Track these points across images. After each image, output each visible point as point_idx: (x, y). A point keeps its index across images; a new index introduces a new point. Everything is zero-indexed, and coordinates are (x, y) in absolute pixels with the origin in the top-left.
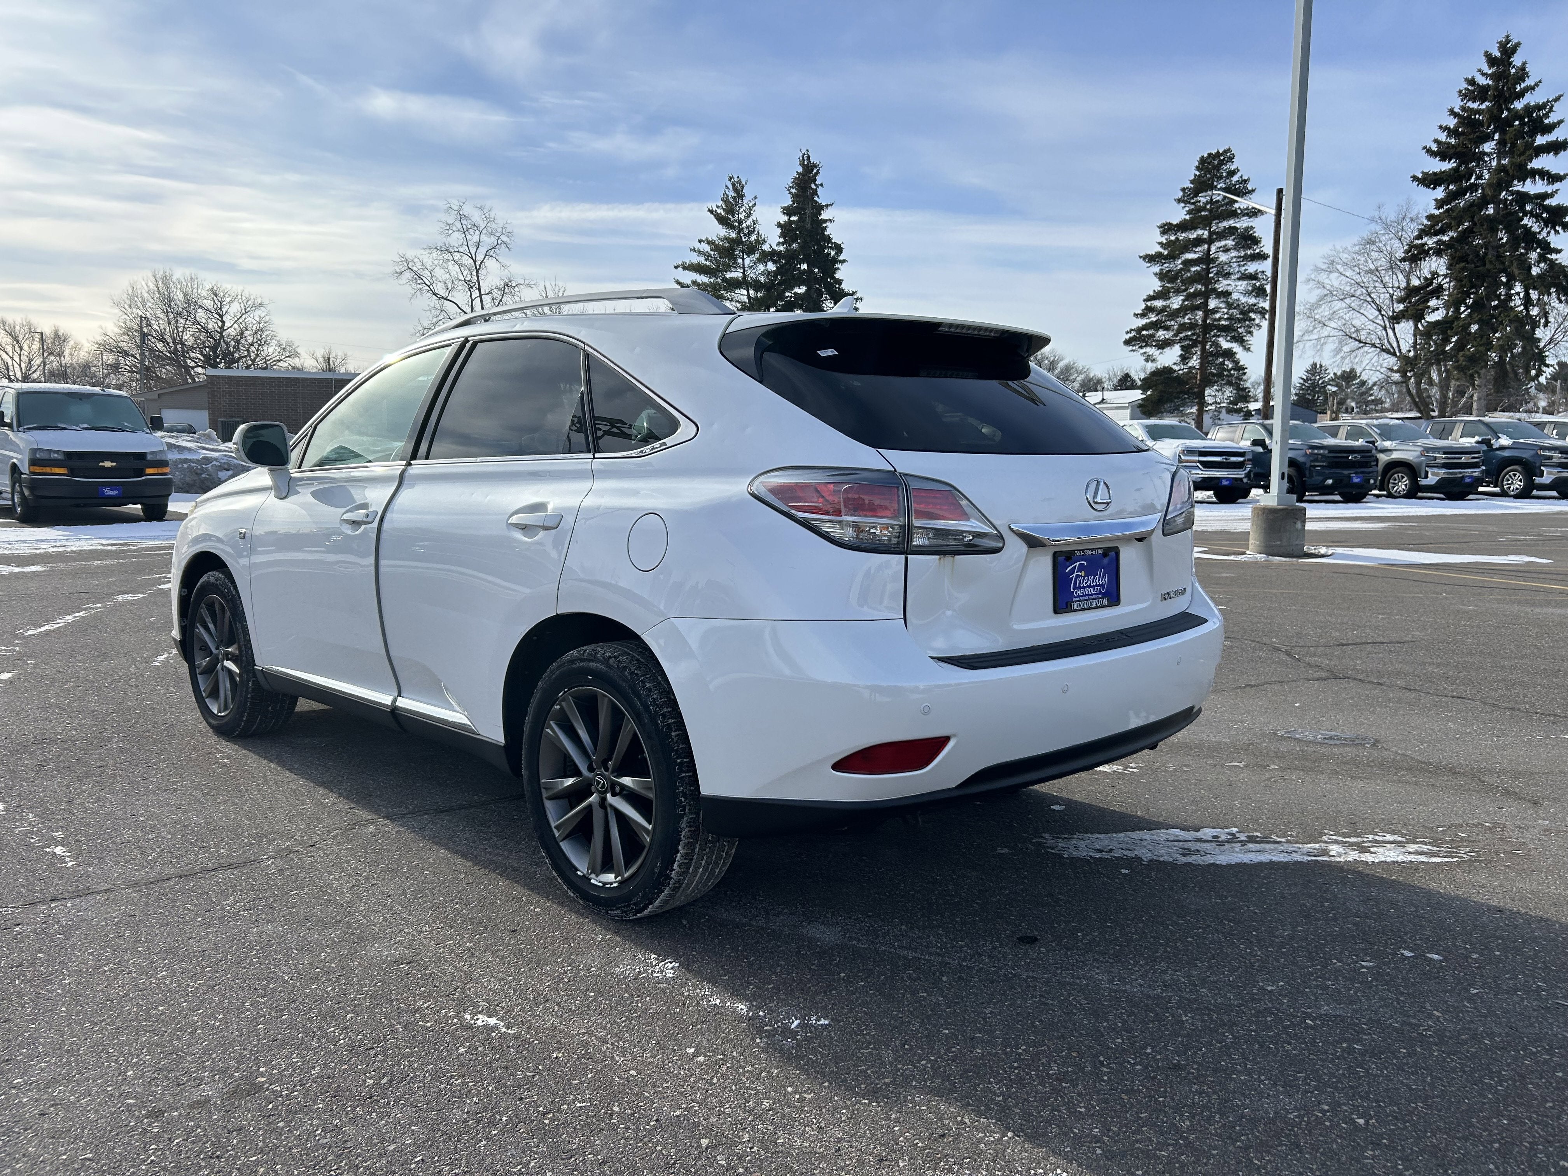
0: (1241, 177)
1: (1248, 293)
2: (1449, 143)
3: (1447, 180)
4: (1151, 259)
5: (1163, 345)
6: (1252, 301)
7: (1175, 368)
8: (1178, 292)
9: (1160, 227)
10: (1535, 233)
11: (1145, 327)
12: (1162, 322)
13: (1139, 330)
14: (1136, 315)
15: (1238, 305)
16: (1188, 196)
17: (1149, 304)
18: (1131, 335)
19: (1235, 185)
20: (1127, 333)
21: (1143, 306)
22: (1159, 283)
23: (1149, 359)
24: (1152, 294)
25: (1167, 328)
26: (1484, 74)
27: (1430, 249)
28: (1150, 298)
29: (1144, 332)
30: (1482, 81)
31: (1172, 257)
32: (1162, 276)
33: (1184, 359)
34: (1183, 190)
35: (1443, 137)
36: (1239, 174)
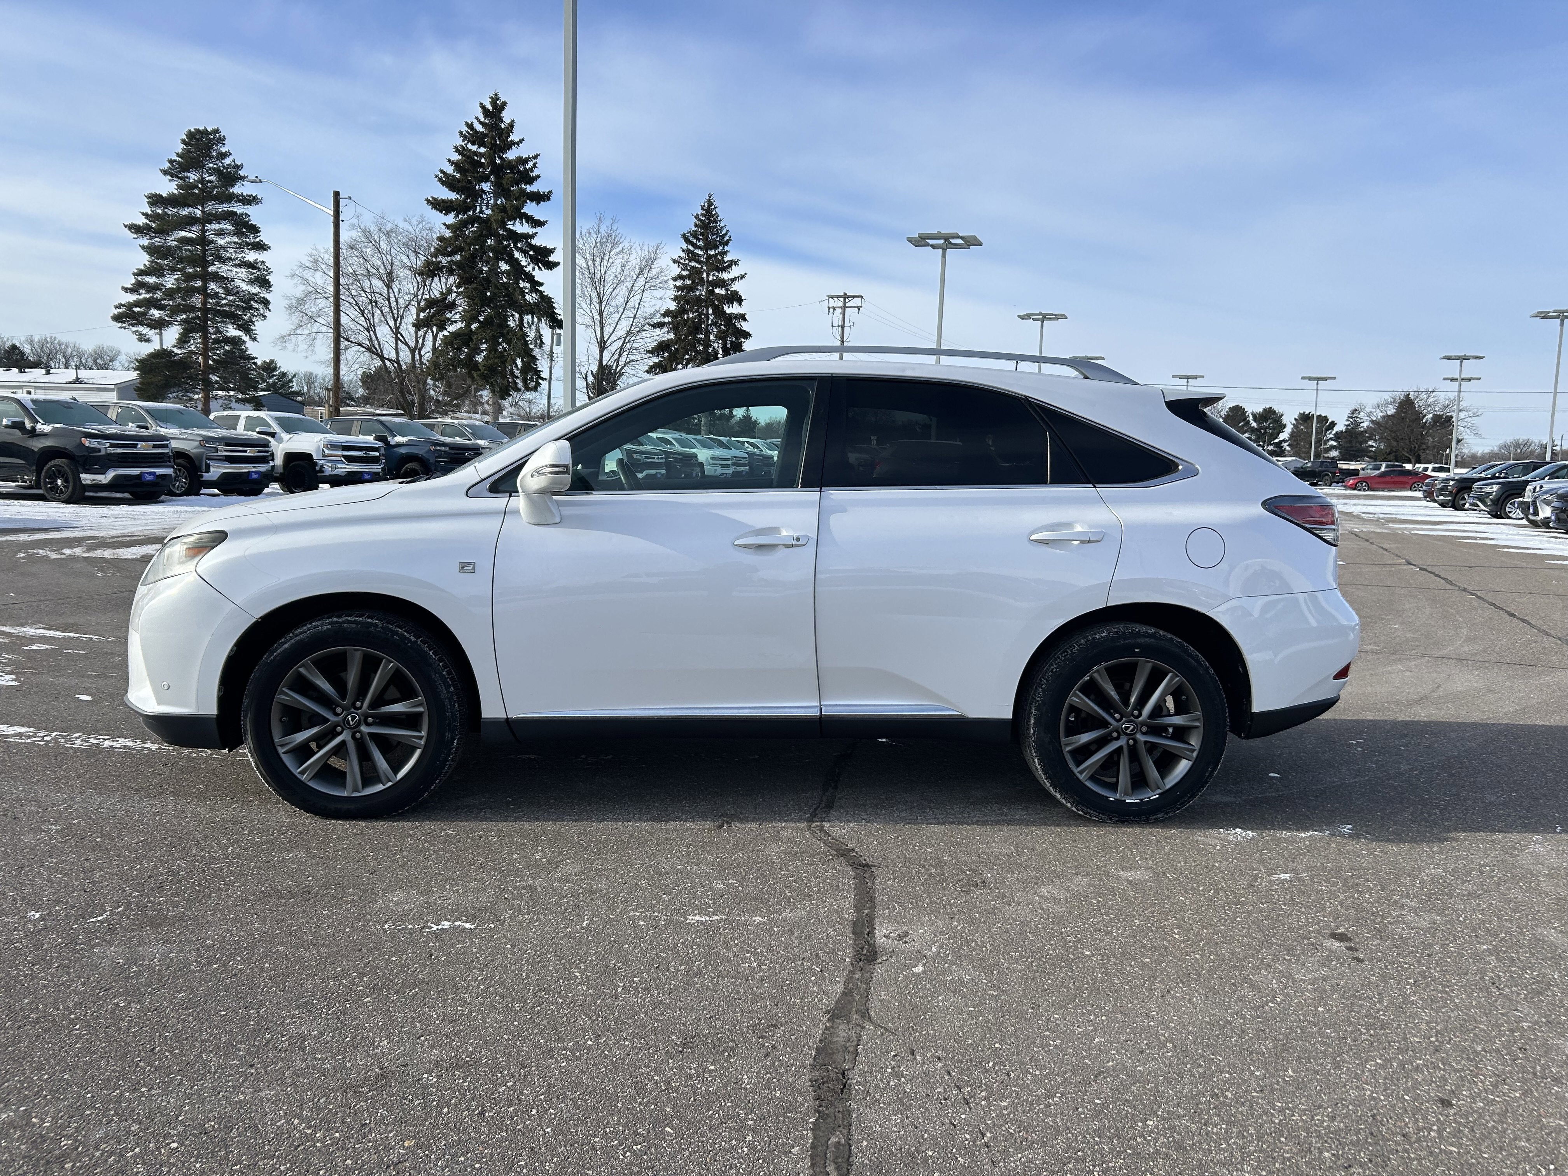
0: (234, 161)
1: (251, 282)
2: (454, 176)
3: (456, 210)
4: (137, 229)
5: (159, 325)
6: (255, 289)
7: (176, 351)
8: (173, 270)
9: (148, 197)
10: (523, 267)
11: (137, 304)
12: (157, 300)
13: (130, 306)
14: (126, 290)
15: (238, 292)
16: (175, 170)
17: (139, 278)
18: (120, 310)
19: (227, 168)
20: (116, 307)
21: (133, 281)
22: (147, 257)
23: (143, 339)
24: (142, 267)
25: (162, 308)
26: (480, 122)
27: (444, 267)
28: (141, 273)
29: (137, 309)
30: (480, 128)
31: (162, 231)
32: (151, 250)
33: (183, 341)
34: (171, 162)
35: (450, 170)
36: (231, 158)
